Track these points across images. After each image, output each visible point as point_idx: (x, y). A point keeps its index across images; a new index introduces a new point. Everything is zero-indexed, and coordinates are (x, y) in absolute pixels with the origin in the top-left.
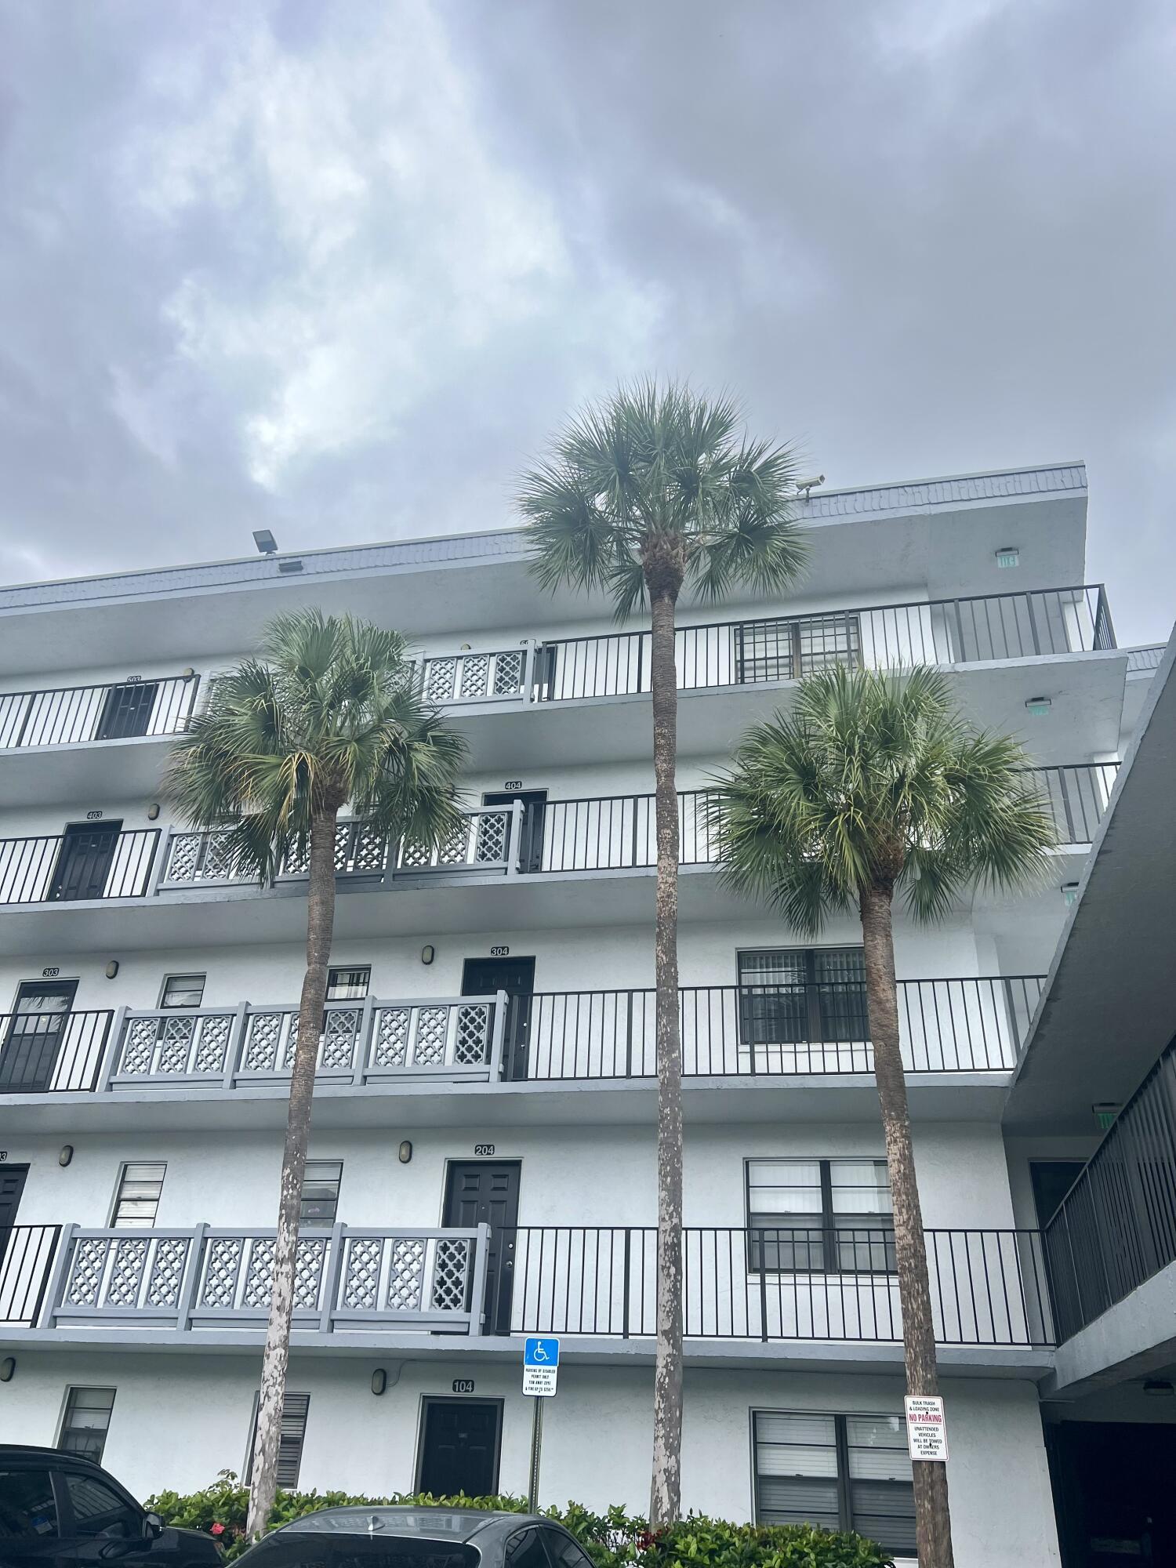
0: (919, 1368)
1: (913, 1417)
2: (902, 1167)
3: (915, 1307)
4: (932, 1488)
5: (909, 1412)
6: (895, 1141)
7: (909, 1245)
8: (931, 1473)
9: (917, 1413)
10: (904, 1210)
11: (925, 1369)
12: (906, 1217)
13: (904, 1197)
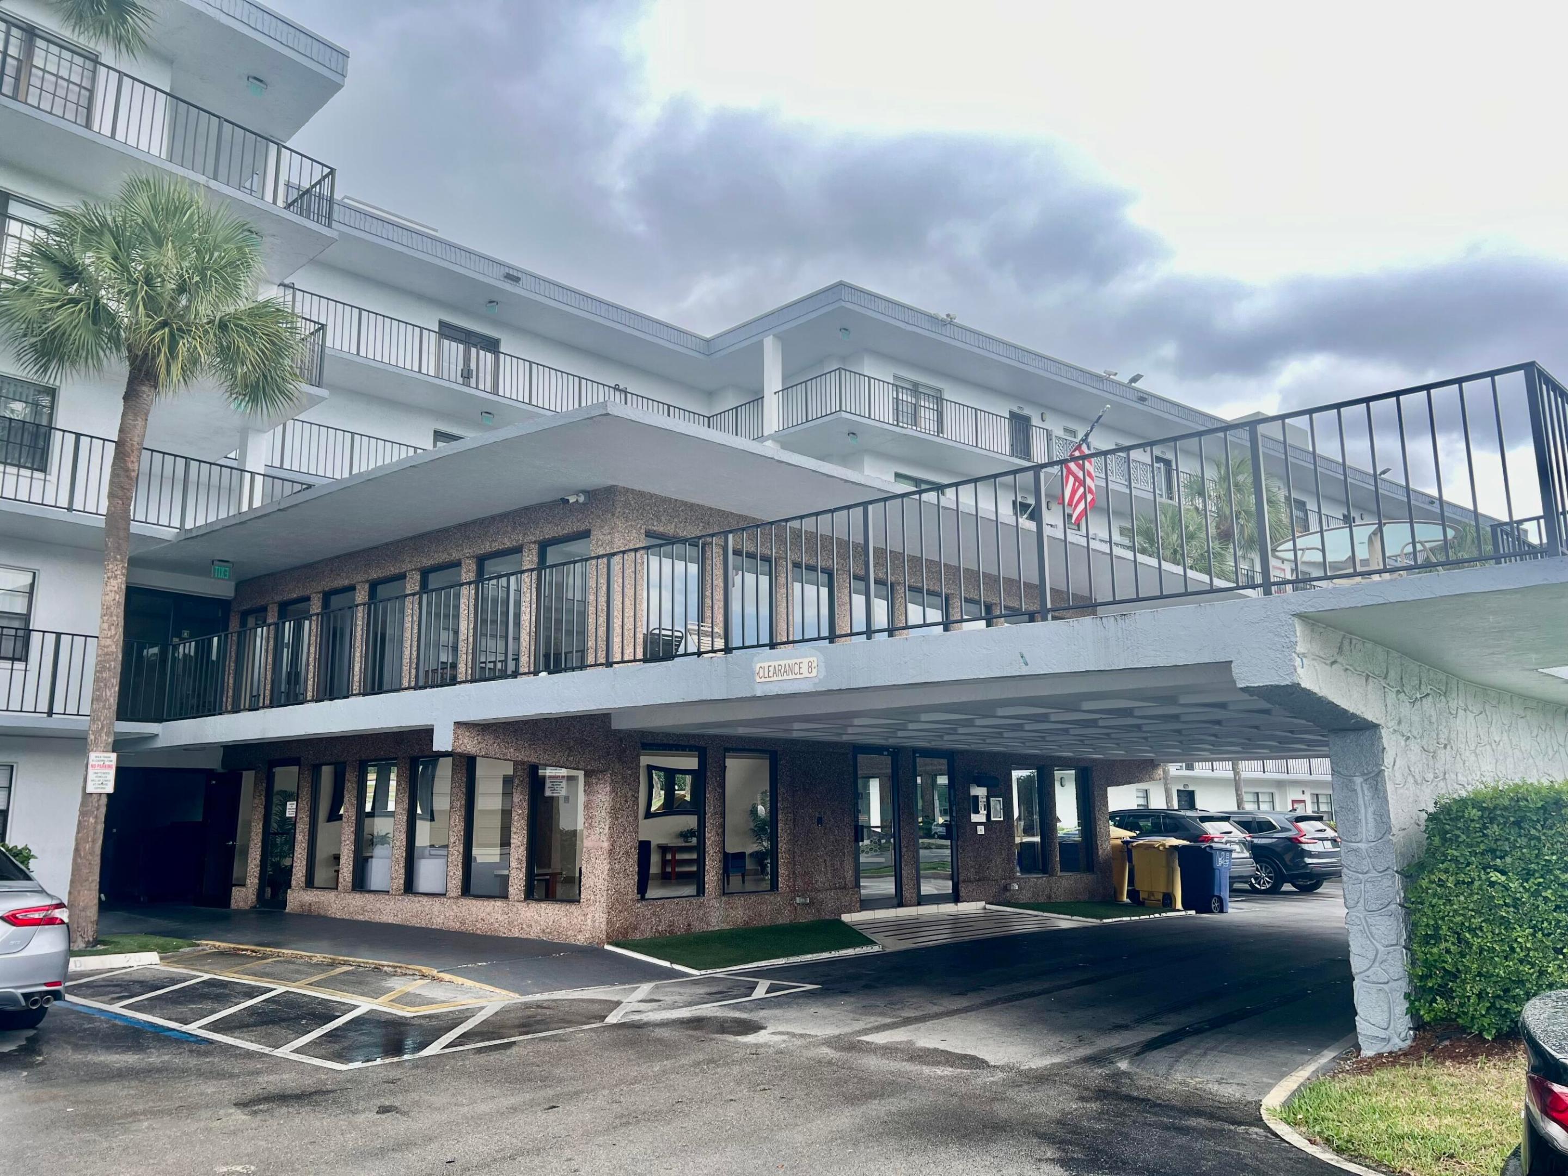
0: (103, 735)
1: (93, 766)
2: (118, 597)
3: (108, 694)
4: (98, 809)
5: (91, 763)
6: (116, 577)
7: (113, 653)
8: (98, 800)
9: (97, 763)
10: (113, 628)
11: (108, 734)
12: (113, 632)
13: (115, 618)
